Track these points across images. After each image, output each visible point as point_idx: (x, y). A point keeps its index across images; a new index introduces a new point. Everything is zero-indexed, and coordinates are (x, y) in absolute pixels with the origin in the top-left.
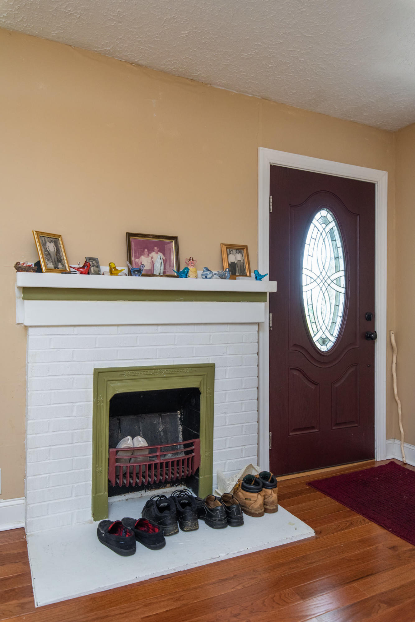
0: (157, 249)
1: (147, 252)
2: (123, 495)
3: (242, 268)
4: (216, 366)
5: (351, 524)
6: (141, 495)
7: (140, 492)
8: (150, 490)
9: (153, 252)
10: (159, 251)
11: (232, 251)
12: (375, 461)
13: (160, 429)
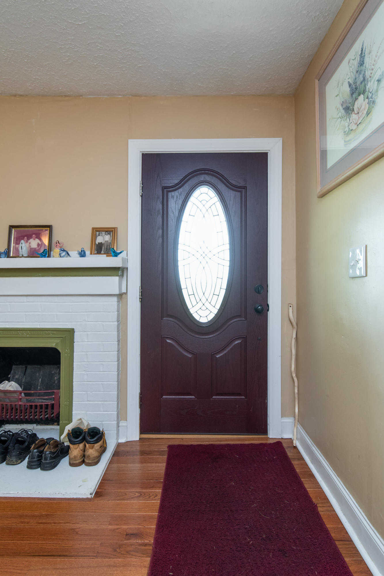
0: (35, 236)
1: (26, 239)
2: (19, 425)
3: (108, 247)
4: (75, 330)
5: (139, 496)
6: (34, 427)
7: (32, 424)
8: (41, 425)
9: (31, 239)
10: (37, 238)
11: (101, 233)
12: (267, 437)
13: (55, 378)
